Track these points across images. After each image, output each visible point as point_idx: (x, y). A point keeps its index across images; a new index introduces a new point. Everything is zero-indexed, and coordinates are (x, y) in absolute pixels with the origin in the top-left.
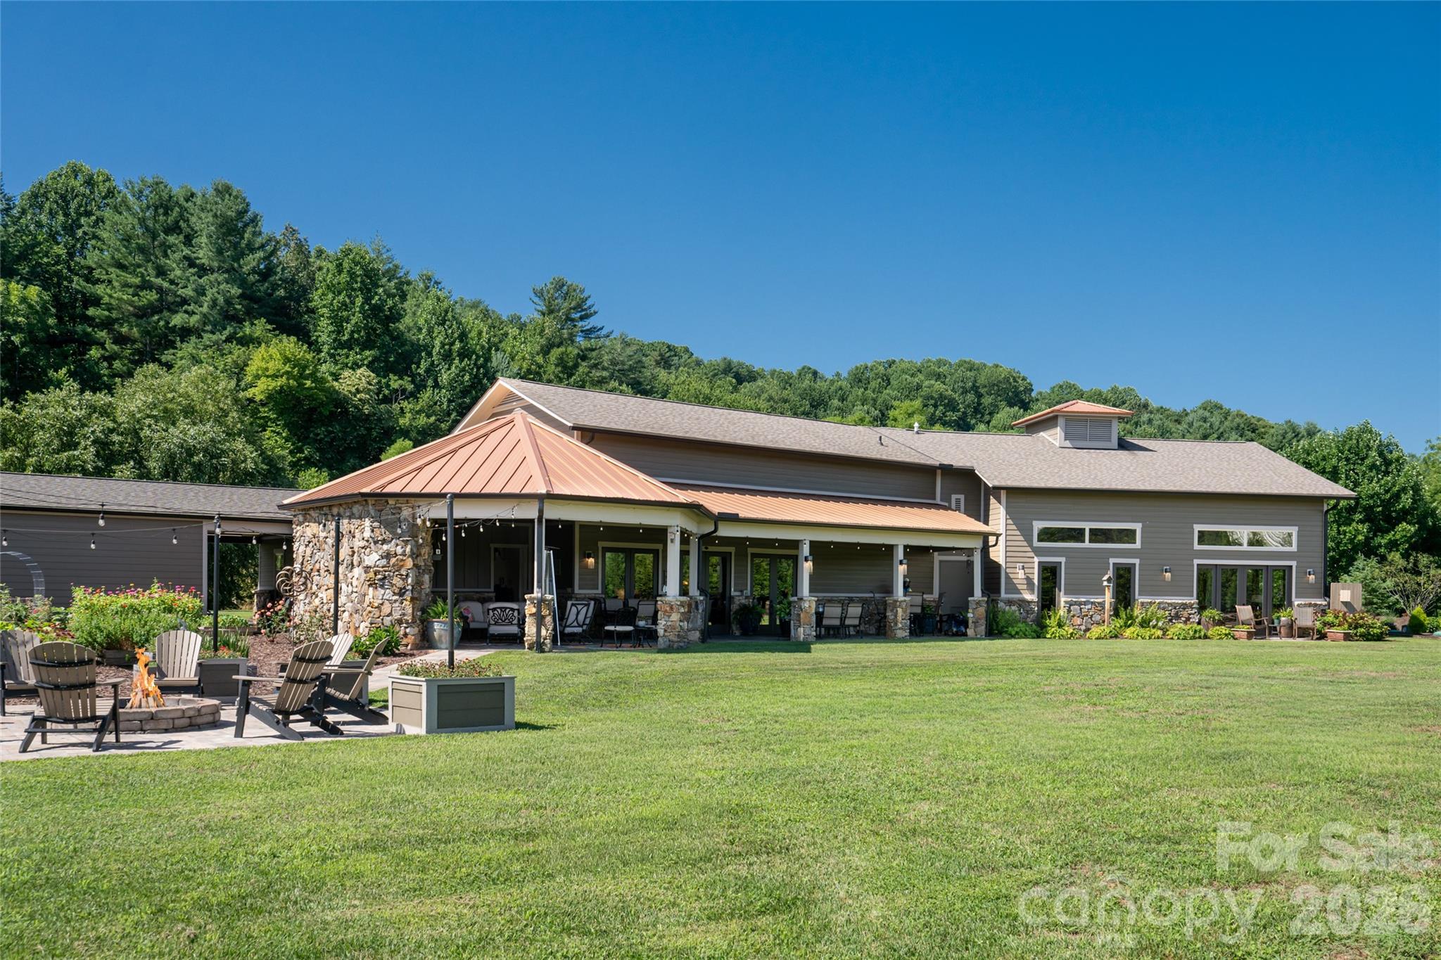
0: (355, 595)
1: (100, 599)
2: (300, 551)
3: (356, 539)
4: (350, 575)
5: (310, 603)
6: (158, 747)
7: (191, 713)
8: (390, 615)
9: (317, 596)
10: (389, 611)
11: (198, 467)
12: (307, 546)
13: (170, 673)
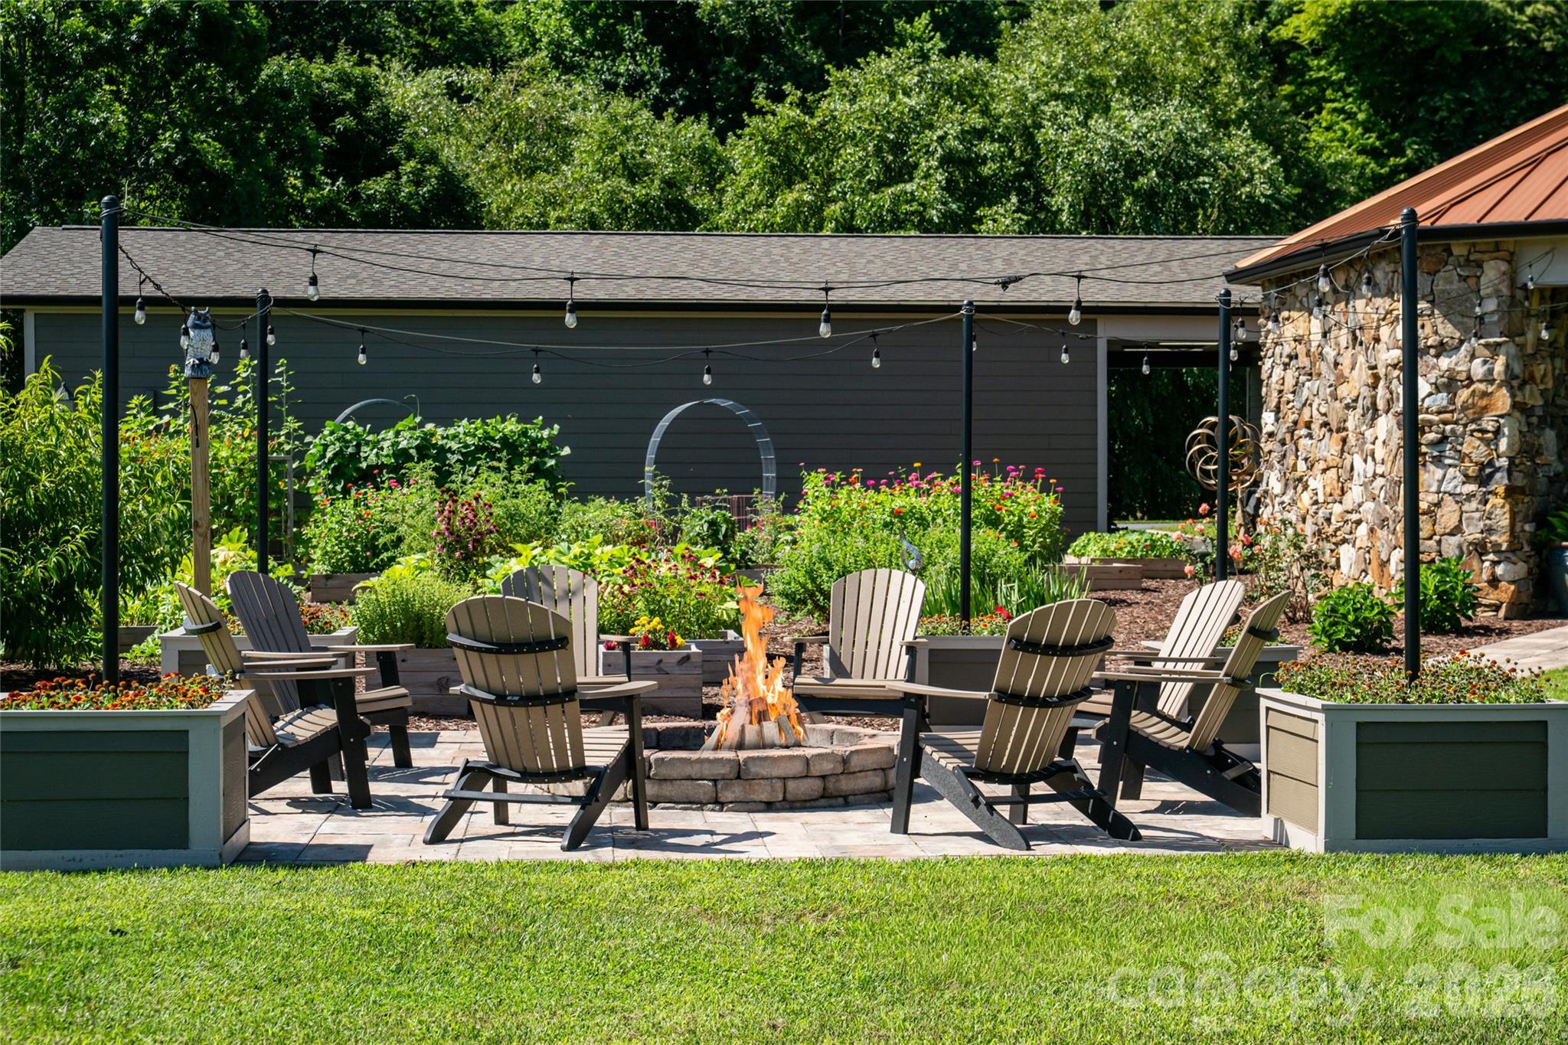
0: (1380, 481)
1: (853, 498)
2: (1274, 379)
3: (1381, 346)
4: (1369, 434)
5: (1294, 502)
6: (706, 848)
7: (827, 767)
8: (1457, 530)
9: (1306, 488)
10: (1453, 522)
11: (1150, 199)
12: (1286, 366)
13: (857, 669)
